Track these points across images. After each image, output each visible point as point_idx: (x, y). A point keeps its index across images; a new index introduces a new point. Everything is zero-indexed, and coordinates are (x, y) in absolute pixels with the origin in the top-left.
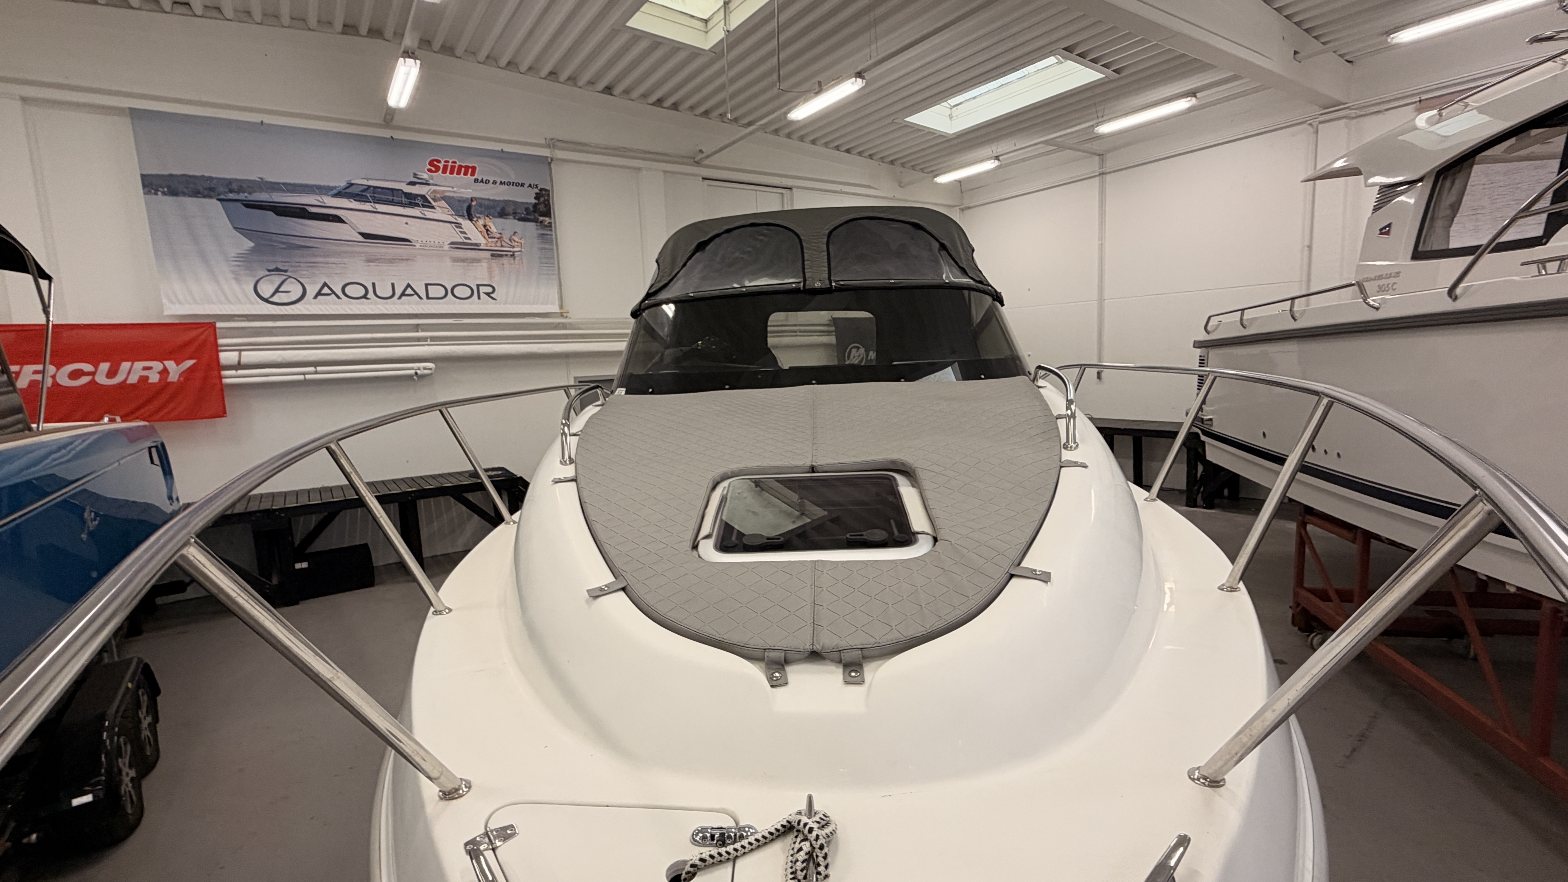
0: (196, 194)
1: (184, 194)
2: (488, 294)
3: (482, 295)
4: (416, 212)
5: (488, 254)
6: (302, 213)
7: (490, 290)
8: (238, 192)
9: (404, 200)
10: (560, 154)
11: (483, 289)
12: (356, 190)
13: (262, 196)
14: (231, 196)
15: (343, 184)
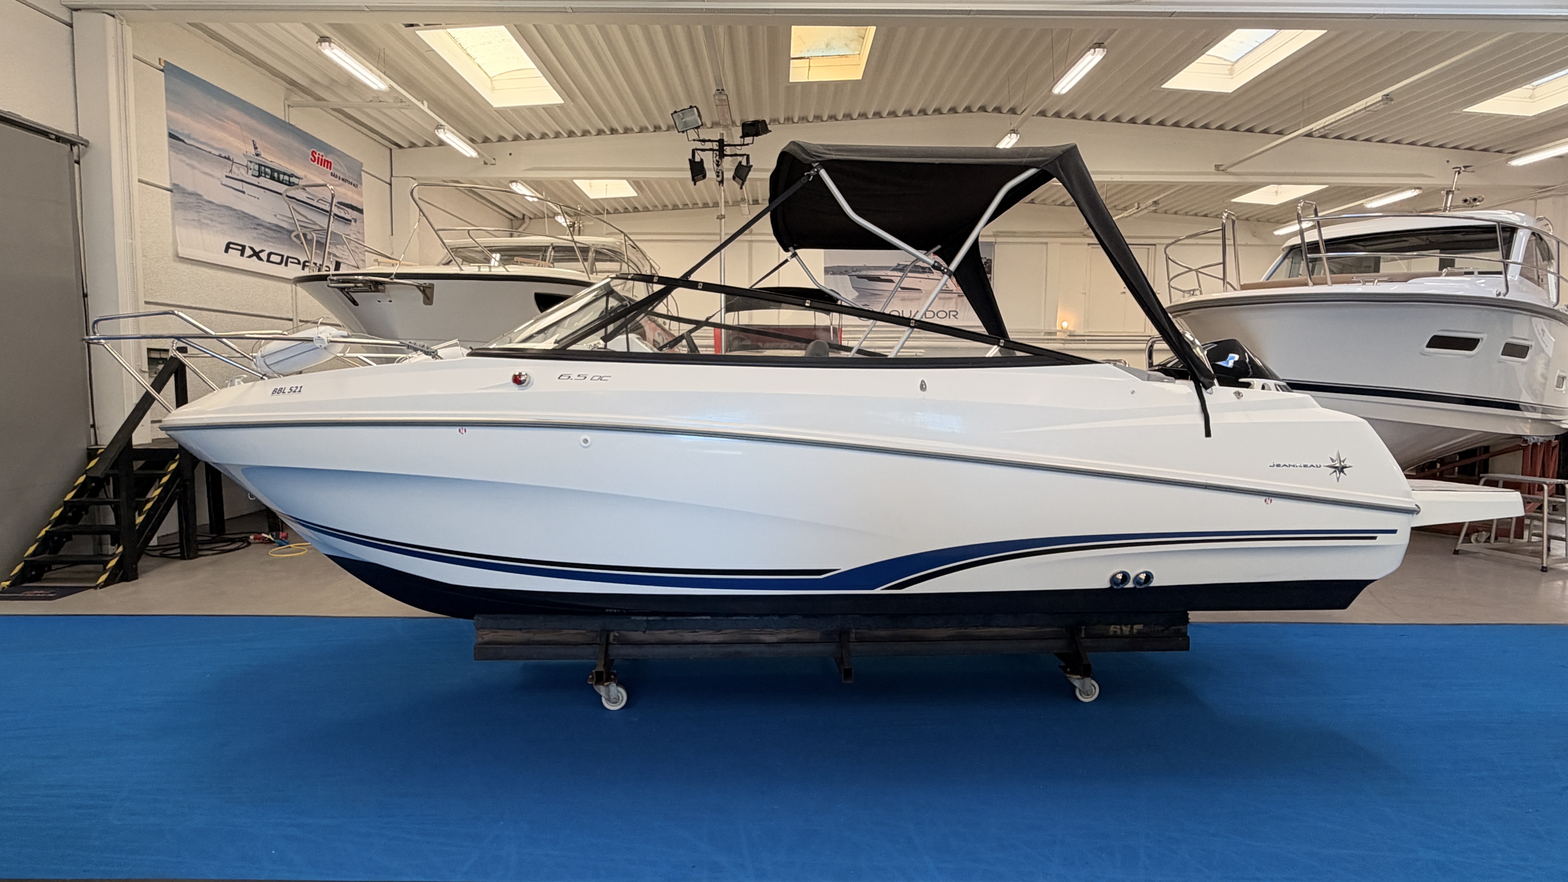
0: (841, 273)
1: (837, 274)
2: (954, 316)
3: (951, 316)
4: (925, 275)
5: (956, 295)
6: (877, 279)
7: (955, 313)
8: (855, 271)
9: (921, 270)
10: (999, 240)
11: (952, 313)
12: (900, 267)
13: (864, 273)
14: (853, 273)
15: (896, 265)
